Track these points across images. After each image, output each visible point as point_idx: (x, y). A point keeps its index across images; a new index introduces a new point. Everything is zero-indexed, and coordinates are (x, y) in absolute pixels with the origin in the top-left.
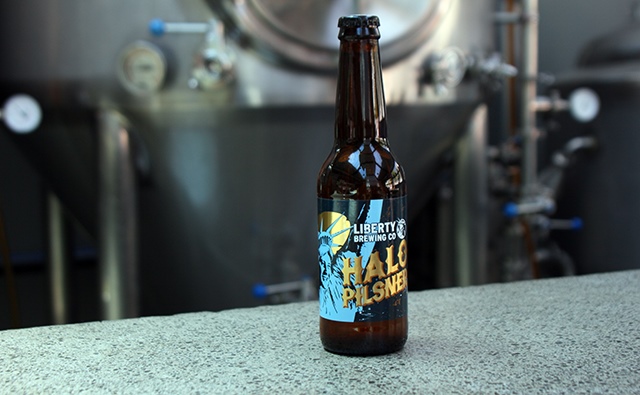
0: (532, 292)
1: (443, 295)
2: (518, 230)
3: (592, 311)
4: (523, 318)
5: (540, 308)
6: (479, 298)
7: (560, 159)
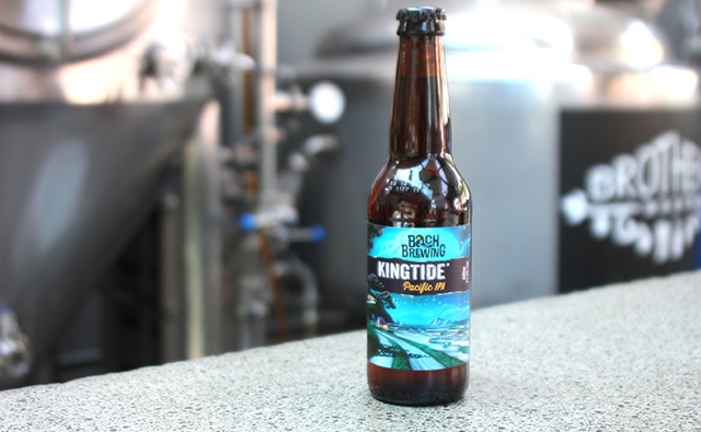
0: (309, 360)
1: (192, 370)
2: (253, 243)
5: (324, 387)
6: (242, 373)
7: (299, 161)
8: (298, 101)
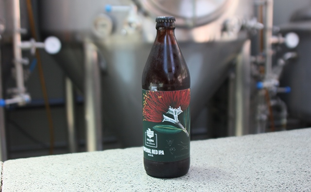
0: (267, 140)
2: (262, 93)
3: (294, 152)
4: (262, 156)
5: (270, 150)
6: (243, 143)
7: (282, 62)
8: (281, 39)
